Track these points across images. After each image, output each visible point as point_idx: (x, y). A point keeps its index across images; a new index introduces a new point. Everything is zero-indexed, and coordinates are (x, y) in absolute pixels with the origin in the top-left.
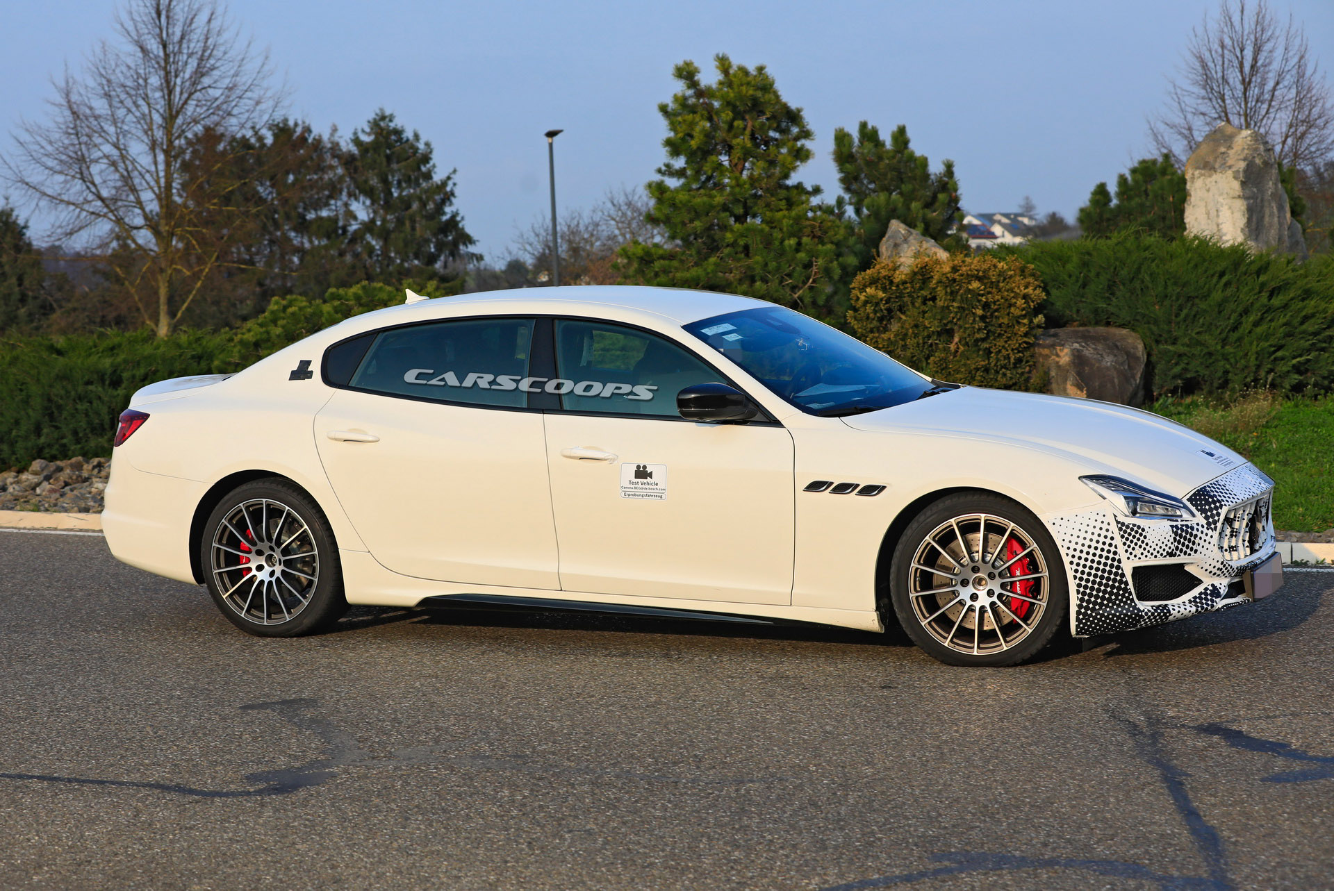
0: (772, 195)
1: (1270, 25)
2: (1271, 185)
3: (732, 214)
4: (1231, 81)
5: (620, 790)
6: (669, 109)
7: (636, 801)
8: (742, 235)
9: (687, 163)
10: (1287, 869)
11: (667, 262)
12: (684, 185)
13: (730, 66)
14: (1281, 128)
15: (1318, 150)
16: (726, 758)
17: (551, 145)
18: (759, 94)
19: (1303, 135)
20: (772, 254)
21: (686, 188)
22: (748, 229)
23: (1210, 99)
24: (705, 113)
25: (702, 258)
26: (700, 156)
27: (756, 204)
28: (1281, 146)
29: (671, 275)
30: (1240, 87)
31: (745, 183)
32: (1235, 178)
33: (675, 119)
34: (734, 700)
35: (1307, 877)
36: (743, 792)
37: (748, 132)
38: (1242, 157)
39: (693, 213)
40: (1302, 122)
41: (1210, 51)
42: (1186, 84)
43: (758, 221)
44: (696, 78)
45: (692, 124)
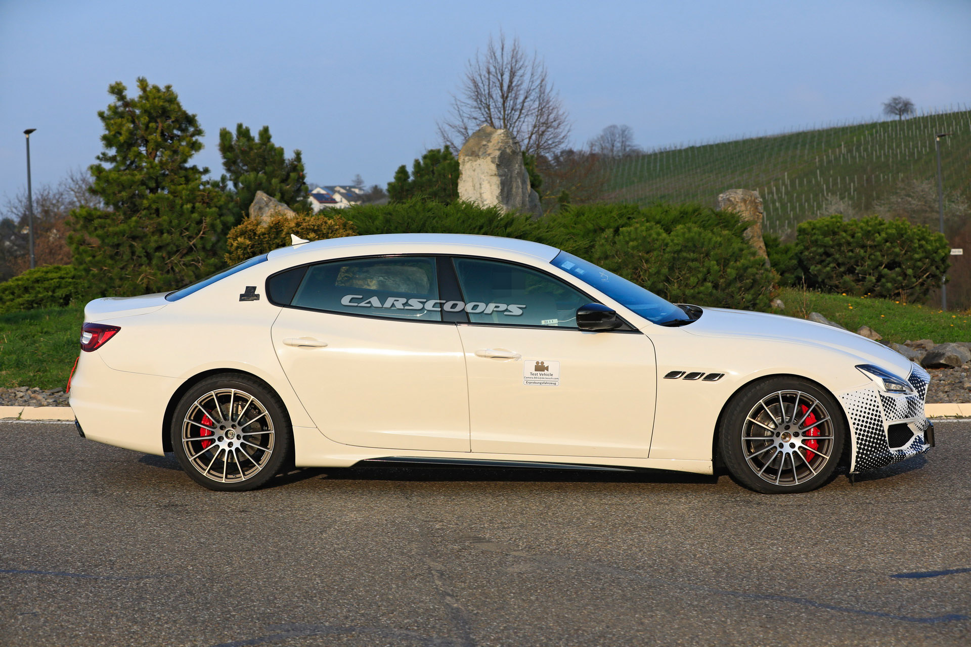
0: (175, 174)
1: (521, 58)
2: (517, 166)
3: (148, 188)
4: (494, 96)
5: (58, 584)
6: (105, 115)
7: (68, 592)
8: (154, 202)
9: (117, 152)
10: (511, 631)
11: (102, 221)
12: (115, 167)
13: (147, 85)
14: (528, 128)
15: (553, 143)
16: (131, 562)
17: (28, 140)
18: (167, 105)
19: (543, 132)
20: (175, 215)
21: (116, 169)
22: (158, 198)
23: (480, 108)
24: (130, 118)
25: (128, 217)
26: (126, 147)
27: (164, 180)
28: (528, 140)
29: (106, 230)
30: (500, 100)
31: (156, 166)
32: (493, 162)
33: (109, 122)
34: (139, 521)
35: (524, 636)
36: (142, 585)
37: (159, 131)
38: (497, 148)
39: (121, 187)
40: (543, 123)
41: (481, 76)
42: (463, 98)
43: (166, 192)
44: (124, 94)
45: (121, 126)
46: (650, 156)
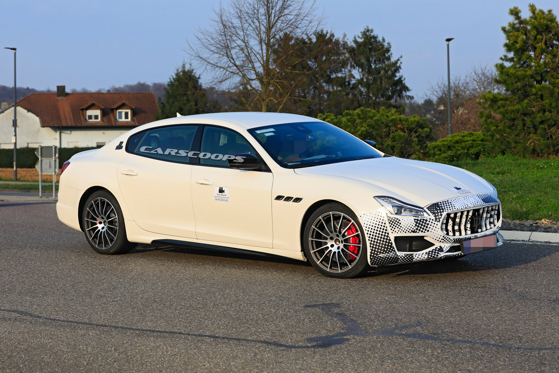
0: (554, 71)
3: (536, 80)
5: (483, 351)
6: (506, 29)
7: (491, 357)
8: (540, 90)
9: (514, 55)
11: (504, 102)
12: (513, 65)
13: (535, 9)
16: (533, 338)
17: (448, 45)
18: (549, 23)
20: (554, 99)
21: (513, 67)
22: (543, 87)
24: (524, 32)
25: (521, 100)
26: (520, 52)
27: (546, 75)
29: (506, 108)
31: (542, 65)
33: (509, 34)
34: (537, 310)
36: (541, 354)
37: (544, 41)
39: (517, 79)
43: (547, 83)
44: (519, 15)
45: (517, 37)
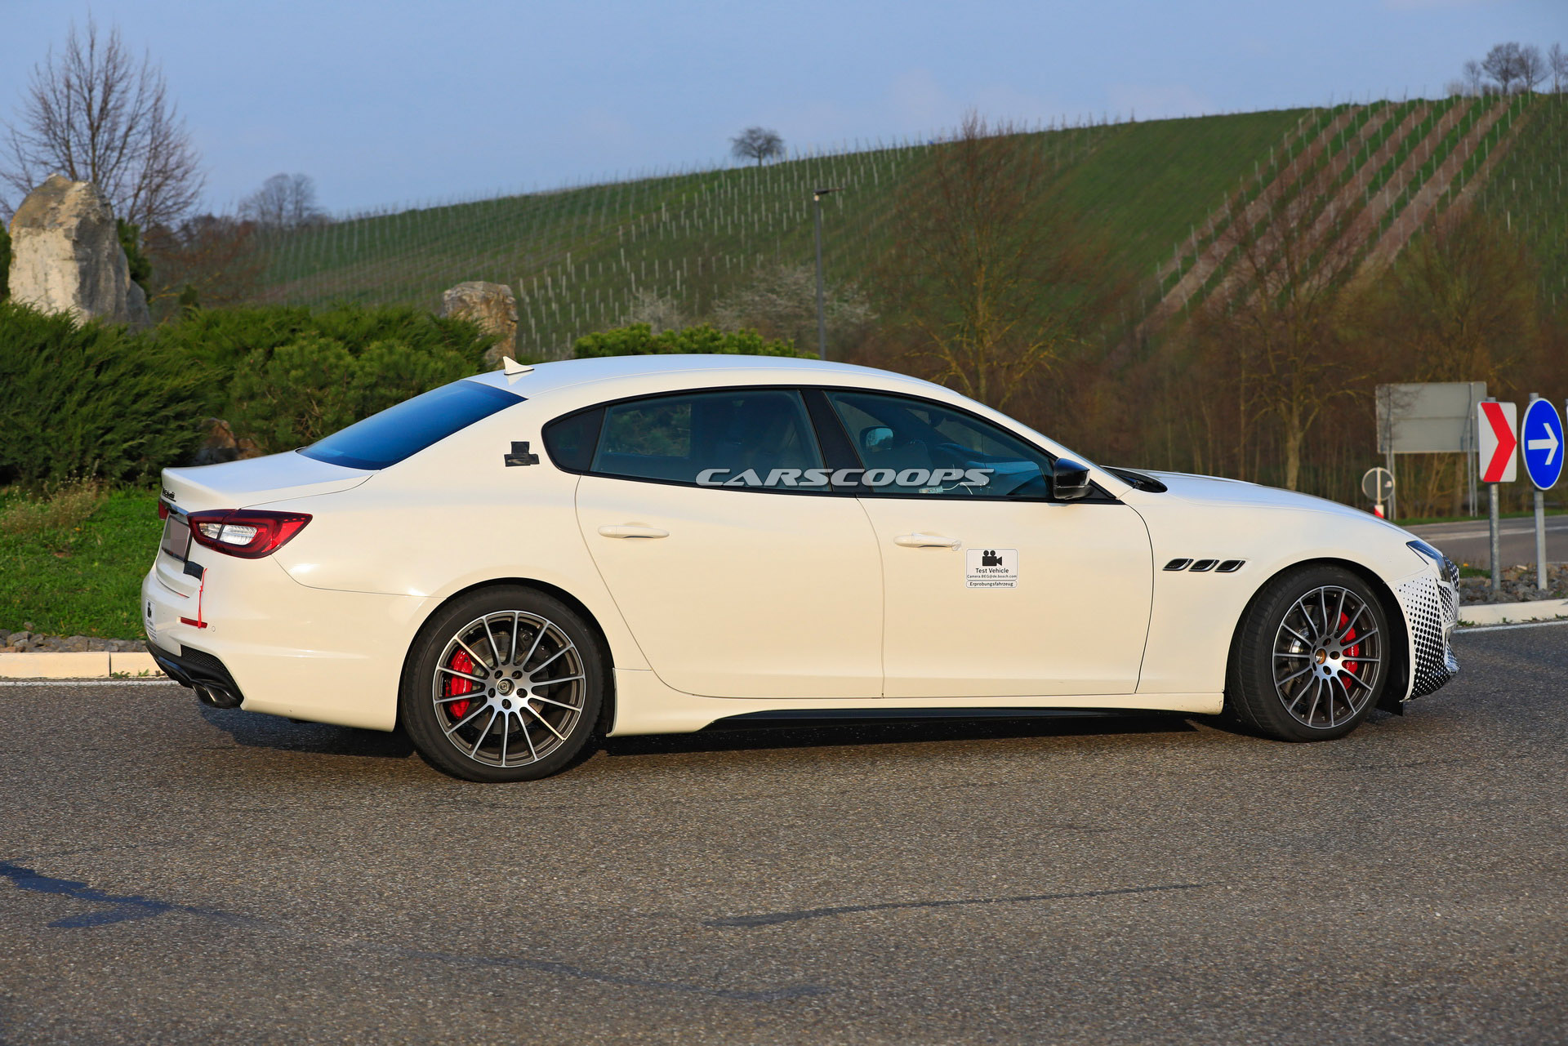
1: (123, 63)
2: (108, 244)
4: (77, 126)
10: (67, 1027)
14: (133, 179)
15: (175, 204)
19: (159, 186)
23: (53, 146)
28: (132, 199)
30: (87, 133)
32: (67, 237)
35: (89, 1035)
38: (74, 213)
40: (159, 172)
41: (55, 92)
42: (25, 129)
46: (341, 226)
